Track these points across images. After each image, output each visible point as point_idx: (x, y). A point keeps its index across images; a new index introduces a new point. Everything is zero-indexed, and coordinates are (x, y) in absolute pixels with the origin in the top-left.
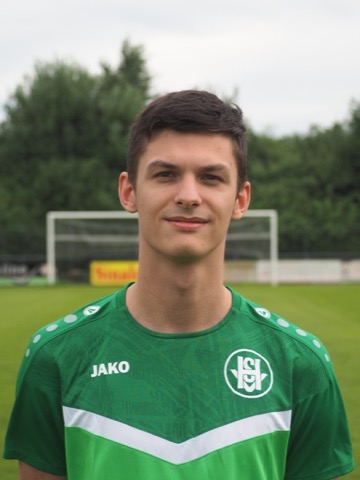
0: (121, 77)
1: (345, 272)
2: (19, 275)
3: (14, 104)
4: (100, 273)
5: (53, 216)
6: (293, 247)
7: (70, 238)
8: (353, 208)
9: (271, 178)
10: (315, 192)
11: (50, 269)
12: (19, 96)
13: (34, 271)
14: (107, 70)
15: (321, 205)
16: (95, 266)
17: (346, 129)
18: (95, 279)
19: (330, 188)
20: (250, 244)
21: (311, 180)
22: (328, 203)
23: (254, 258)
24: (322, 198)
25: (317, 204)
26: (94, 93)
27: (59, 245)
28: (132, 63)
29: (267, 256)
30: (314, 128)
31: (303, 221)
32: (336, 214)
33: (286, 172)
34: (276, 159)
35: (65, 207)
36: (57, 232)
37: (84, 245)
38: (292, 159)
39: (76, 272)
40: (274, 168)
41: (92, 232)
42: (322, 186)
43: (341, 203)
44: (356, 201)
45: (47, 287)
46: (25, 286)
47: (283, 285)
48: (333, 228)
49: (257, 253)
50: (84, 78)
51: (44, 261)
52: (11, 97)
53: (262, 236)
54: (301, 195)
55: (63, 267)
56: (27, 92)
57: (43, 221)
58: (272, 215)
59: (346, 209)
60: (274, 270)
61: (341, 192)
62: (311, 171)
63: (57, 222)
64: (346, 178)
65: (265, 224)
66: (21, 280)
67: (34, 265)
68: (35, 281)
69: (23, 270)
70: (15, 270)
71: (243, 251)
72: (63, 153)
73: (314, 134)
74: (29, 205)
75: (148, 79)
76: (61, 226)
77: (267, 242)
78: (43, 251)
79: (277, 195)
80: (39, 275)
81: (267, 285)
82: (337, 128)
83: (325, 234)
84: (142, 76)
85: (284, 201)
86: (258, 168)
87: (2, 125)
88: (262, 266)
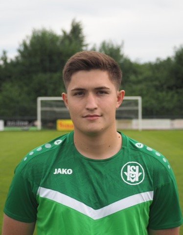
0: (71, 36)
1: (172, 125)
2: (24, 126)
3: (22, 49)
4: (61, 125)
5: (40, 99)
6: (149, 113)
7: (48, 109)
8: (176, 96)
9: (139, 82)
10: (158, 88)
11: (38, 123)
12: (25, 45)
13: (31, 124)
14: (64, 33)
15: (161, 94)
16: (59, 122)
17: (173, 59)
18: (59, 127)
19: (165, 87)
20: (129, 112)
21: (157, 83)
22: (164, 93)
23: (131, 118)
24: (162, 91)
25: (160, 94)
26: (58, 43)
27: (42, 112)
28: (76, 30)
29: (137, 117)
30: (158, 59)
31: (153, 102)
32: (169, 98)
33: (146, 79)
34: (141, 74)
35: (46, 95)
36: (42, 106)
37: (54, 112)
38: (148, 73)
39: (50, 124)
40: (140, 77)
41: (58, 106)
42: (162, 86)
43: (170, 93)
44: (177, 93)
45: (37, 131)
46: (27, 131)
47: (144, 130)
48: (166, 105)
49: (132, 116)
50: (53, 38)
51: (36, 120)
53: (135, 108)
54: (153, 90)
55: (44, 123)
56: (28, 42)
57: (35, 101)
58: (139, 99)
59: (173, 96)
60: (140, 124)
61: (170, 88)
62: (157, 79)
63: (42, 102)
65: (136, 103)
66: (26, 128)
67: (32, 122)
68: (32, 128)
69: (26, 123)
70: (22, 123)
71: (125, 115)
72: (45, 70)
73: (158, 62)
74: (29, 94)
75: (83, 37)
76: (44, 103)
77: (137, 111)
78: (35, 115)
79: (141, 90)
80: (34, 126)
81: (137, 131)
82: (169, 59)
83: (163, 108)
84: (80, 35)
85: (145, 92)
86: (133, 77)
87: (17, 58)
88: (134, 122)
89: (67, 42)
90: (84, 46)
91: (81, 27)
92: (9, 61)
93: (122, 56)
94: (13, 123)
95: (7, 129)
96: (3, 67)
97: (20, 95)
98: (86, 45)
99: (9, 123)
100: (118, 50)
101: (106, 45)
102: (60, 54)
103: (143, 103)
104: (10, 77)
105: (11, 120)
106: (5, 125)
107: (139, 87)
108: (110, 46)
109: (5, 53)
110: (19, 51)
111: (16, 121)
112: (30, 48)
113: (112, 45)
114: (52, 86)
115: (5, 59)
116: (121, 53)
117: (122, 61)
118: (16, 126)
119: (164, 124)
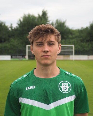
0: (42, 17)
1: (88, 58)
2: (20, 58)
3: (19, 23)
5: (27, 46)
6: (78, 53)
8: (90, 44)
9: (73, 38)
11: (27, 57)
12: (20, 21)
13: (23, 57)
14: (39, 15)
17: (89, 28)
19: (85, 40)
20: (68, 52)
21: (81, 39)
22: (85, 43)
23: (69, 55)
24: (83, 42)
25: (83, 43)
26: (36, 20)
27: (29, 52)
28: (44, 14)
29: (72, 54)
30: (82, 28)
31: (79, 47)
32: (87, 46)
33: (76, 37)
34: (74, 34)
38: (77, 34)
39: (32, 57)
40: (74, 36)
42: (84, 40)
43: (88, 43)
44: (91, 43)
45: (26, 60)
46: (21, 60)
47: (75, 60)
48: (86, 49)
49: (70, 54)
50: (34, 18)
51: (26, 55)
53: (71, 50)
54: (80, 42)
55: (29, 57)
56: (22, 20)
57: (25, 47)
58: (73, 46)
59: (89, 45)
60: (74, 57)
61: (87, 41)
62: (81, 37)
64: (89, 38)
65: (72, 48)
66: (21, 59)
67: (24, 56)
68: (24, 59)
69: (21, 57)
71: (67, 53)
73: (82, 29)
74: (22, 43)
75: (48, 17)
76: (29, 48)
77: (72, 51)
78: (25, 53)
79: (74, 42)
80: (25, 58)
81: (72, 61)
82: (87, 28)
83: (84, 50)
84: (46, 17)
85: (76, 43)
86: (70, 36)
87: (17, 27)
88: (71, 56)
89: (40, 20)
91: (47, 13)
92: (13, 28)
93: (66, 26)
94: (15, 57)
95: (12, 59)
96: (11, 31)
97: (18, 44)
98: (49, 21)
99: (13, 57)
100: (64, 24)
101: (58, 21)
103: (75, 47)
104: (13, 36)
105: (14, 55)
106: (12, 57)
107: (73, 40)
108: (60, 22)
109: (11, 25)
111: (16, 56)
112: (23, 23)
113: (61, 21)
115: (11, 27)
116: (65, 25)
117: (65, 28)
118: (16, 58)
119: (84, 58)
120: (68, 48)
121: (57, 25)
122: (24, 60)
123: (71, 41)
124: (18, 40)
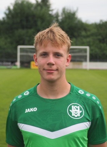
0: (41, 4)
2: (8, 65)
3: (7, 12)
4: (34, 65)
5: (19, 47)
6: (94, 58)
7: (25, 54)
9: (88, 36)
10: (102, 41)
11: (18, 64)
12: (9, 9)
13: (13, 64)
14: (37, 2)
16: (32, 63)
18: (32, 67)
19: (106, 40)
21: (100, 37)
22: (105, 44)
23: (81, 61)
24: (103, 43)
25: (102, 45)
26: (32, 9)
27: (21, 56)
29: (86, 61)
30: (101, 21)
31: (97, 50)
33: (92, 35)
34: (89, 31)
35: (23, 44)
36: (21, 52)
37: (29, 56)
38: (94, 31)
39: (26, 65)
40: (89, 33)
41: (31, 52)
42: (103, 39)
45: (17, 69)
46: (10, 69)
47: (91, 70)
48: (106, 52)
49: (83, 60)
50: (30, 5)
51: (16, 61)
52: (7, 10)
53: (84, 54)
54: (98, 42)
55: (22, 63)
56: (12, 8)
57: (16, 48)
58: (88, 48)
60: (88, 65)
62: (100, 34)
63: (21, 49)
65: (85, 51)
66: (9, 67)
67: (13, 62)
68: (14, 67)
69: (10, 63)
70: (7, 63)
71: (78, 59)
72: (23, 27)
73: (101, 23)
74: (11, 43)
75: (50, 5)
77: (86, 56)
78: (16, 58)
79: (89, 42)
80: (15, 65)
81: (86, 70)
83: (104, 54)
84: (48, 4)
85: (91, 43)
86: (83, 33)
87: (3, 18)
88: (84, 64)
89: (39, 8)
90: (50, 11)
93: (76, 18)
97: (6, 44)
98: (52, 10)
100: (74, 14)
101: (66, 10)
102: (34, 16)
103: (91, 50)
107: (88, 40)
108: (69, 11)
110: (5, 13)
111: (2, 62)
112: (13, 12)
113: (70, 10)
114: (27, 38)
116: (76, 16)
117: (76, 22)
118: (3, 65)
119: (104, 66)
120: (80, 51)
121: (64, 16)
122: (14, 69)
123: (85, 40)
124: (6, 38)
